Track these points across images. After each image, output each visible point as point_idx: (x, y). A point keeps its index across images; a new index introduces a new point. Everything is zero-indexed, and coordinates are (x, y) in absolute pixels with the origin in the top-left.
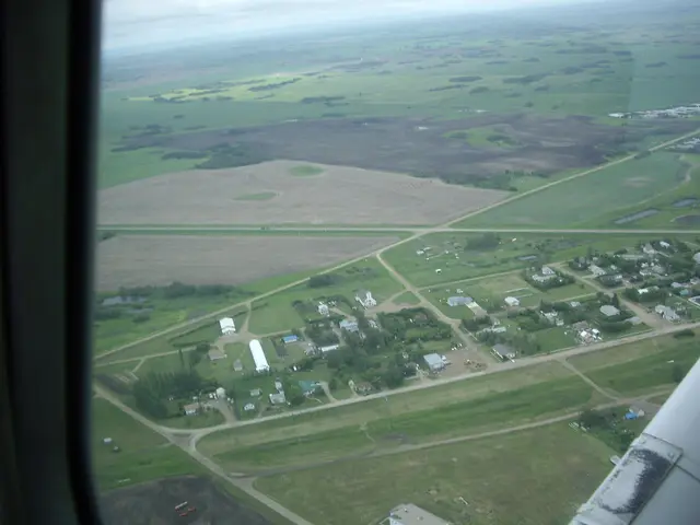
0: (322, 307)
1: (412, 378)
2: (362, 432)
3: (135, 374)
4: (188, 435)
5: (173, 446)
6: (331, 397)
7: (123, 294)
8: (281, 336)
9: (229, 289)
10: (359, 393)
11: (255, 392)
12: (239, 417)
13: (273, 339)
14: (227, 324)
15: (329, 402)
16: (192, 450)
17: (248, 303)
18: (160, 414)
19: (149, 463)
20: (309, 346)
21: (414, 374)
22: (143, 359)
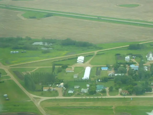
0: (128, 58)
1: (149, 92)
2: (112, 109)
3: (31, 73)
4: (40, 98)
5: (31, 101)
6: (107, 94)
7: (44, 41)
8: (101, 67)
9: (91, 45)
10: (121, 94)
11: (77, 87)
12: (64, 95)
13: (97, 68)
14: (81, 59)
15: (106, 95)
16: (38, 104)
17: (96, 52)
18: (32, 89)
19: (18, 106)
20: (111, 73)
21: (151, 91)
22: (38, 68)
